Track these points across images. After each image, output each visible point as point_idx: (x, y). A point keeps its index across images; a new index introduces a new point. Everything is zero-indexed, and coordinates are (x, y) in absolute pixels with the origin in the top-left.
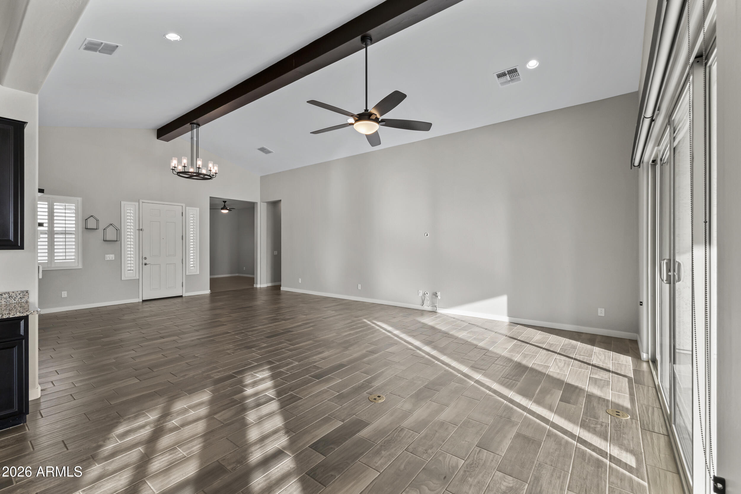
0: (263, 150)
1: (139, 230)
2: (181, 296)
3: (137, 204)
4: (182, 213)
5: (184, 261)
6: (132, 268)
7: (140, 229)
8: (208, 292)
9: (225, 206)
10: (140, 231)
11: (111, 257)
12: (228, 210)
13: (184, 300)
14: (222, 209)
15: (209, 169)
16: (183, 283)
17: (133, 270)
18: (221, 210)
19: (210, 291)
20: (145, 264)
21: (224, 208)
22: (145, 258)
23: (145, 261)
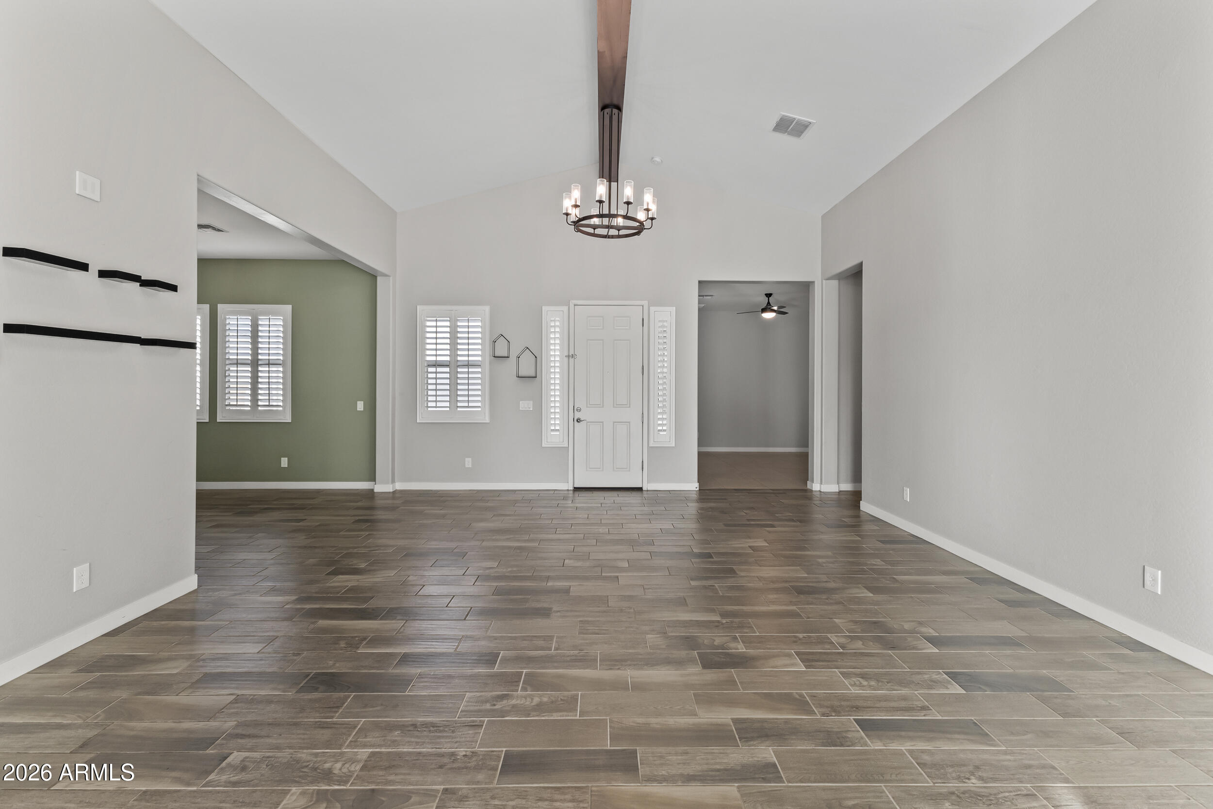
0: (784, 126)
1: (568, 356)
2: (640, 489)
3: (565, 308)
4: (643, 319)
5: (645, 419)
6: (557, 428)
7: (570, 354)
8: (693, 486)
9: (769, 303)
10: (570, 358)
11: (526, 405)
12: (774, 311)
13: (645, 494)
14: (764, 310)
15: (645, 207)
16: (643, 462)
17: (558, 430)
18: (762, 313)
19: (697, 485)
20: (579, 421)
21: (767, 308)
22: (579, 410)
23: (578, 415)
